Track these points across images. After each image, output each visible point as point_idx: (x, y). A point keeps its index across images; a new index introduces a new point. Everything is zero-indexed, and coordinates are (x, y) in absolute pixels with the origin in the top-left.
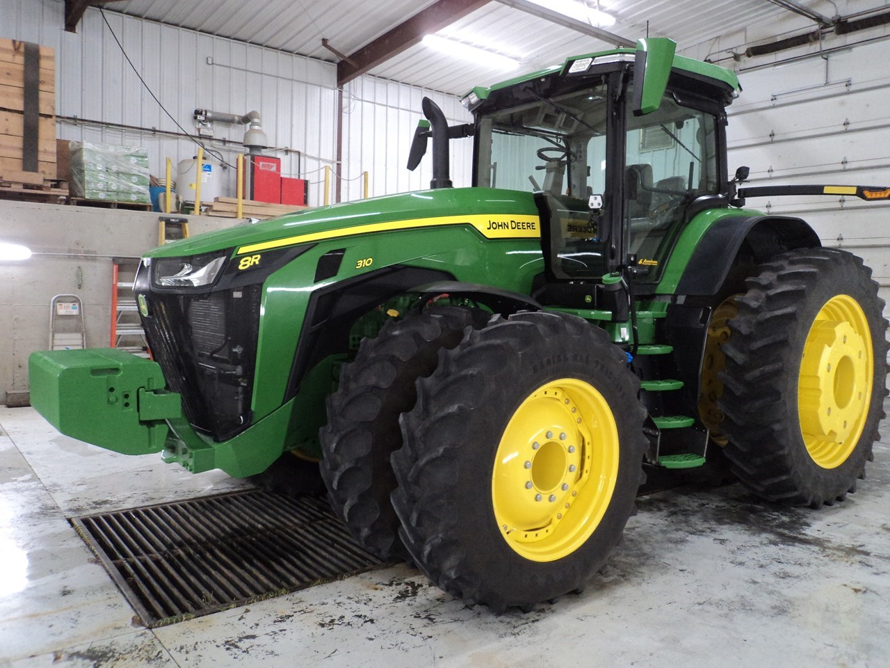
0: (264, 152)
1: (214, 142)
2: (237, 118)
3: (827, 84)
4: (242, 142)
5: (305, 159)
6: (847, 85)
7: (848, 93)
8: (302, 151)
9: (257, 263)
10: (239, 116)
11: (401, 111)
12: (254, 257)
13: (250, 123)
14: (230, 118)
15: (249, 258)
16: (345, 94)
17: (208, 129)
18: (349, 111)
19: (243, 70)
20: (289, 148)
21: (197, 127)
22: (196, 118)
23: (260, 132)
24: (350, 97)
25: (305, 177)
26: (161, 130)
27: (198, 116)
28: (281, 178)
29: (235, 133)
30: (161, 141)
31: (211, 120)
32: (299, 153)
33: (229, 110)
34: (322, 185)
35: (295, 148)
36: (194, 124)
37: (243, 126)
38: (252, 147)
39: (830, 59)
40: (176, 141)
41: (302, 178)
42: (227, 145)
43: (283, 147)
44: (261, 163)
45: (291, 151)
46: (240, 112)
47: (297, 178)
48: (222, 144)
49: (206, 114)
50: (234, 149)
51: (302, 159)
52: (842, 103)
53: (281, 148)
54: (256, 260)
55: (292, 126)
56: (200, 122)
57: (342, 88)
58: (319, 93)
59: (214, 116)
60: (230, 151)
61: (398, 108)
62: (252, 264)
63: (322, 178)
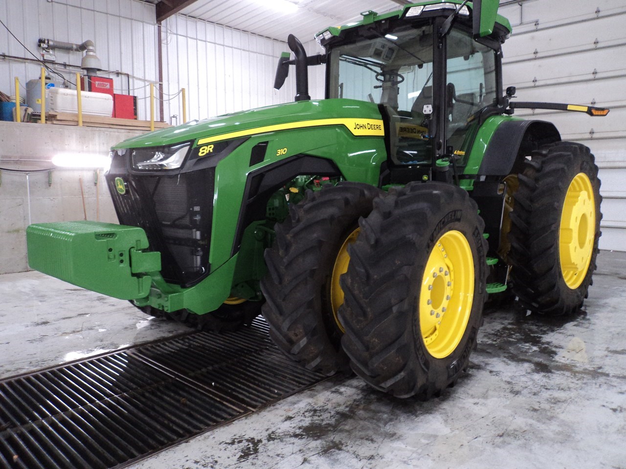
0: (99, 74)
1: (56, 66)
2: (75, 47)
3: (521, 24)
4: (80, 65)
5: (133, 80)
6: (535, 25)
7: (537, 30)
8: (130, 73)
9: (211, 151)
10: (76, 45)
11: (208, 44)
12: (209, 146)
13: (86, 50)
14: (69, 46)
15: (205, 147)
16: (163, 29)
17: (50, 55)
18: (167, 42)
19: (78, 7)
20: (120, 71)
21: (42, 53)
22: (39, 46)
23: (95, 57)
24: (167, 32)
25: (134, 93)
26: (11, 55)
27: (42, 44)
28: (114, 94)
29: (74, 59)
30: (11, 64)
31: (53, 48)
32: (128, 75)
33: (68, 40)
34: (148, 100)
35: (124, 71)
36: (38, 50)
37: (81, 52)
38: (88, 69)
39: (523, 5)
40: (23, 65)
41: (131, 94)
42: (67, 68)
43: (115, 70)
44: (97, 82)
45: (121, 74)
46: (78, 41)
47: (127, 94)
48: (63, 67)
49: (48, 43)
50: (73, 72)
51: (131, 80)
52: (533, 38)
53: (112, 71)
54: (210, 148)
55: (121, 53)
56: (43, 49)
57: (160, 24)
58: (142, 27)
59: (55, 44)
60: (70, 73)
61: (205, 41)
62: (208, 152)
63: (148, 94)
